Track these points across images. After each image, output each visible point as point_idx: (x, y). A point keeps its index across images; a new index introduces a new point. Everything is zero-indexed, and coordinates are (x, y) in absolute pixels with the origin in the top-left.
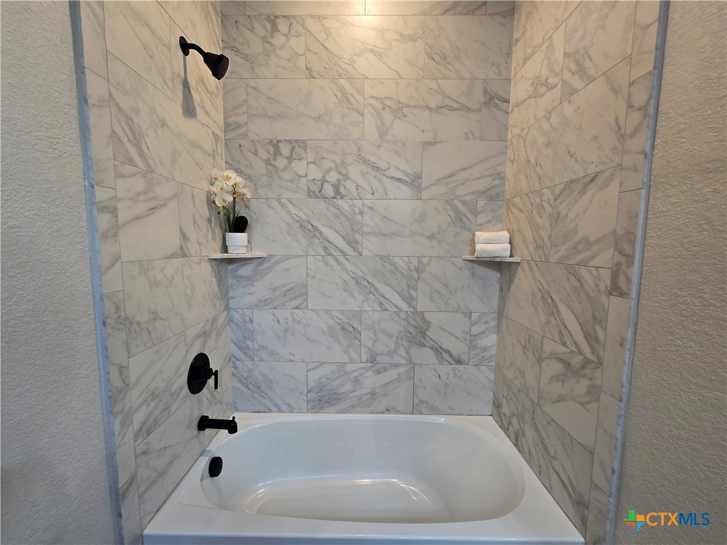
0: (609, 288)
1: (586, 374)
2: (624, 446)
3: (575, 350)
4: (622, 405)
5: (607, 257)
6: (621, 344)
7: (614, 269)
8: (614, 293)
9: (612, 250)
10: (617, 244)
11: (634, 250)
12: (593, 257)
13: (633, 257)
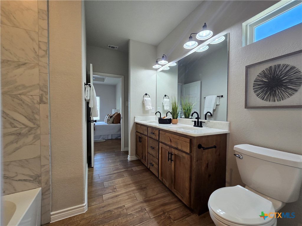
0: (39, 102)
1: (32, 133)
2: (51, 147)
3: (23, 126)
4: (49, 135)
5: (37, 92)
6: (47, 118)
7: (41, 96)
8: (42, 103)
9: (38, 90)
10: (40, 88)
11: (48, 90)
12: (29, 92)
13: (48, 92)
